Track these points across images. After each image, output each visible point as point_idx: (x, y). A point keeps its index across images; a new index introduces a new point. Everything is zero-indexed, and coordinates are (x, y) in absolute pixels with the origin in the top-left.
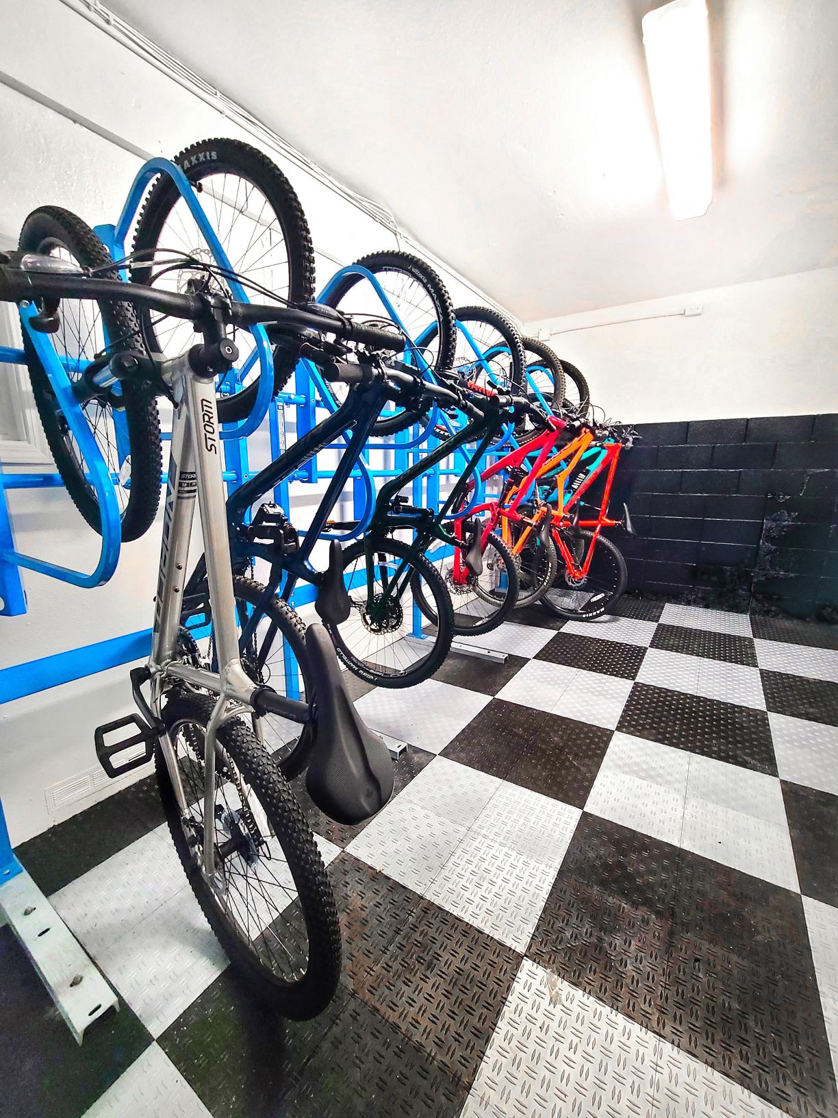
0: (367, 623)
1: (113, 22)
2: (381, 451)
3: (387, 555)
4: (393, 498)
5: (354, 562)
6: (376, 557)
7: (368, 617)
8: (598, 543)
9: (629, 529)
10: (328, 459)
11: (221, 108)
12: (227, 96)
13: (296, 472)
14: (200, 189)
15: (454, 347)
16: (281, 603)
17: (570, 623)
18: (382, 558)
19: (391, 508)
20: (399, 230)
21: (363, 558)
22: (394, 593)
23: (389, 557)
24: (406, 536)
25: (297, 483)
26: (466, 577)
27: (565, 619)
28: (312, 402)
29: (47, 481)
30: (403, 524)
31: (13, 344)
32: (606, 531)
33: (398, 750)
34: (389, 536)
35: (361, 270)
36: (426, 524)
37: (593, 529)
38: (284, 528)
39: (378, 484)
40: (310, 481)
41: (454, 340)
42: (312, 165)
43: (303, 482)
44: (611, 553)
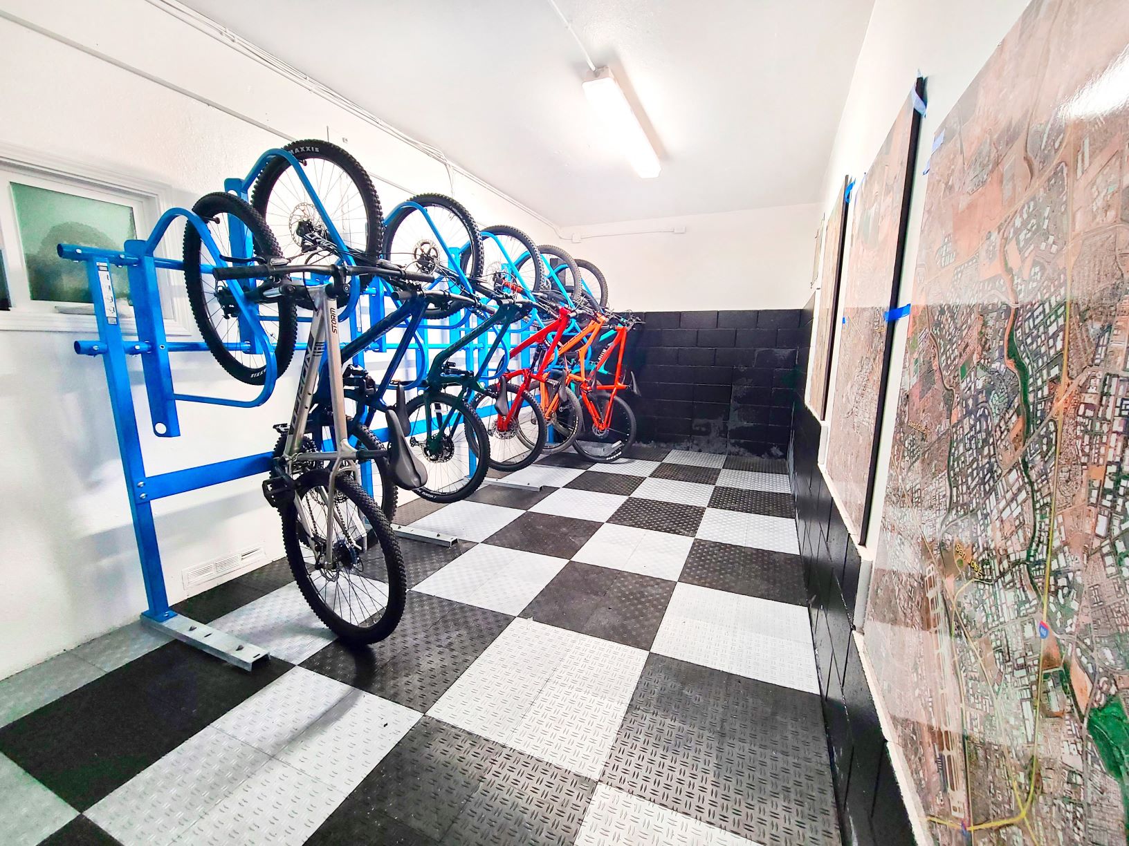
0: (427, 455)
1: (237, 41)
2: (439, 331)
3: (441, 405)
4: (445, 363)
5: (417, 411)
6: (433, 406)
7: (428, 452)
8: (615, 402)
9: (635, 391)
10: (394, 336)
11: (310, 88)
12: (314, 79)
13: (372, 345)
14: (305, 164)
15: (483, 263)
16: (364, 427)
17: (597, 465)
18: (438, 407)
19: (443, 371)
20: (448, 162)
21: (423, 409)
22: (447, 432)
23: (443, 406)
24: (454, 391)
25: (370, 352)
26: (508, 426)
27: (594, 462)
28: (381, 293)
29: (193, 347)
30: (453, 382)
31: (166, 255)
32: (620, 392)
33: (451, 541)
34: (443, 391)
35: (415, 204)
36: (468, 381)
37: (610, 391)
38: (366, 379)
39: (432, 355)
40: (381, 351)
41: (482, 258)
42: (378, 120)
43: (374, 351)
44: (624, 409)
